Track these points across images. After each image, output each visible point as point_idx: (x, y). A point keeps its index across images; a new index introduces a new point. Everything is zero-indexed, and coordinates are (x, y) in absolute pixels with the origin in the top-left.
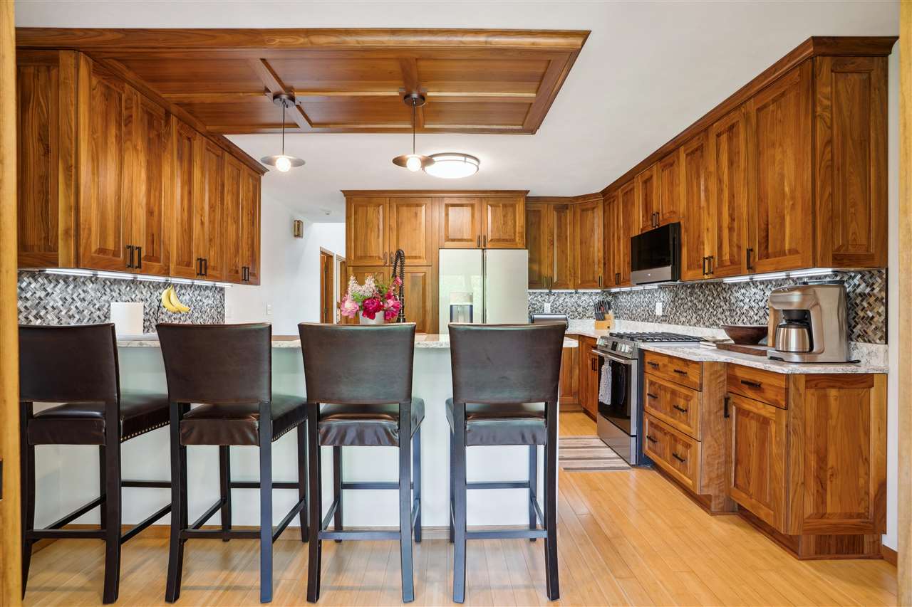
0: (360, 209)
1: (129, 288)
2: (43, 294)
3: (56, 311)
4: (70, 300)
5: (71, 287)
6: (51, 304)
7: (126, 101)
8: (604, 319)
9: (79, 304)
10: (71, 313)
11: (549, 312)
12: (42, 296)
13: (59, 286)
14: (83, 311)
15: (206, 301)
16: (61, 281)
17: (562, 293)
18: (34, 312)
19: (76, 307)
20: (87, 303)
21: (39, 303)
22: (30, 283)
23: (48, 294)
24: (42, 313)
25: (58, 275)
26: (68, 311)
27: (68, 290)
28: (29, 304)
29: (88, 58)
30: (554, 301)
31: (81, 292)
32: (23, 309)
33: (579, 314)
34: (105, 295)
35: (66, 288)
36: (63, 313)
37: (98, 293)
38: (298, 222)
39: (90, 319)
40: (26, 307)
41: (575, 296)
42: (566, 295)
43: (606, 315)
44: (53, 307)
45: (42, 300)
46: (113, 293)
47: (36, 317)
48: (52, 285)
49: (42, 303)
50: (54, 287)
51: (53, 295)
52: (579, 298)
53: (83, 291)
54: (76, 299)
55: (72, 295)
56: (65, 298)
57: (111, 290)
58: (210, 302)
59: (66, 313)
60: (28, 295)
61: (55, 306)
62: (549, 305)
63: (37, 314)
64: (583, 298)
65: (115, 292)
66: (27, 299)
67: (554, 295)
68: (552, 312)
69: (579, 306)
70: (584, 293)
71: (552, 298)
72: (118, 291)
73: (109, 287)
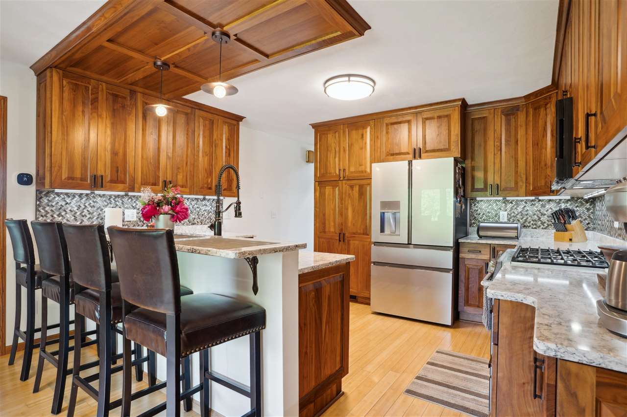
0: (323, 136)
1: (130, 200)
2: (63, 203)
3: (73, 213)
4: (83, 207)
5: (84, 199)
6: (69, 209)
7: (92, 90)
8: (566, 230)
9: (90, 209)
10: (83, 214)
11: (506, 220)
12: (63, 204)
13: (75, 199)
14: (93, 213)
15: (203, 208)
16: (76, 196)
17: (522, 201)
18: (58, 213)
19: (88, 211)
20: (96, 208)
21: (61, 208)
22: (55, 197)
23: (67, 203)
24: (63, 213)
25: (75, 193)
26: (82, 213)
27: (82, 201)
28: (54, 209)
29: (58, 70)
30: (512, 209)
31: (92, 202)
32: (49, 211)
33: (543, 223)
34: (111, 204)
35: (81, 200)
36: (78, 214)
37: (105, 203)
38: (309, 151)
39: (98, 218)
40: (52, 210)
41: (538, 205)
42: (526, 203)
43: (568, 226)
44: (70, 210)
45: (63, 206)
46: (117, 203)
47: (59, 215)
48: (70, 198)
49: (63, 208)
50: (72, 199)
51: (71, 204)
52: (543, 206)
53: (93, 201)
54: (88, 206)
55: (85, 204)
56: (79, 206)
57: (116, 201)
58: (208, 208)
59: (80, 214)
60: (53, 204)
61: (72, 210)
62: (506, 213)
63: (60, 214)
64: (547, 206)
65: (119, 202)
66: (53, 206)
67: (511, 203)
68: (509, 220)
69: (543, 215)
70: (550, 200)
71: (509, 206)
72: (121, 202)
73: (114, 199)
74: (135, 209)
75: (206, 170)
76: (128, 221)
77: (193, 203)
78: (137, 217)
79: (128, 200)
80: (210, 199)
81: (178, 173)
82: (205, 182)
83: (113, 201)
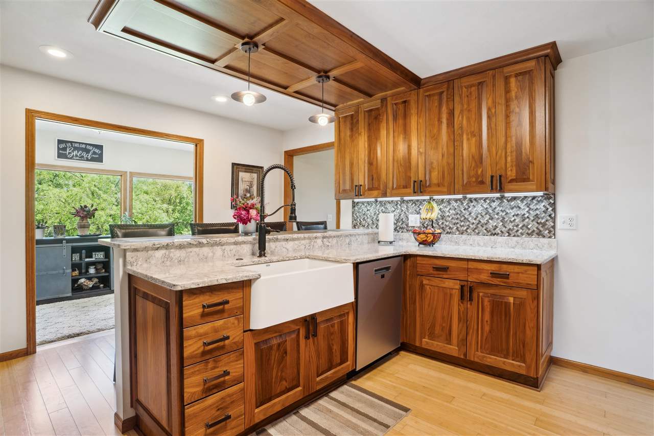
1: (414, 205)
3: (371, 218)
15: (513, 212)
40: (360, 216)
46: (403, 208)
72: (406, 207)
73: (400, 205)
74: (418, 214)
75: (473, 157)
76: (412, 227)
77: (494, 205)
78: (421, 223)
79: (412, 204)
80: (526, 197)
81: (432, 170)
82: (472, 173)
83: (399, 207)
